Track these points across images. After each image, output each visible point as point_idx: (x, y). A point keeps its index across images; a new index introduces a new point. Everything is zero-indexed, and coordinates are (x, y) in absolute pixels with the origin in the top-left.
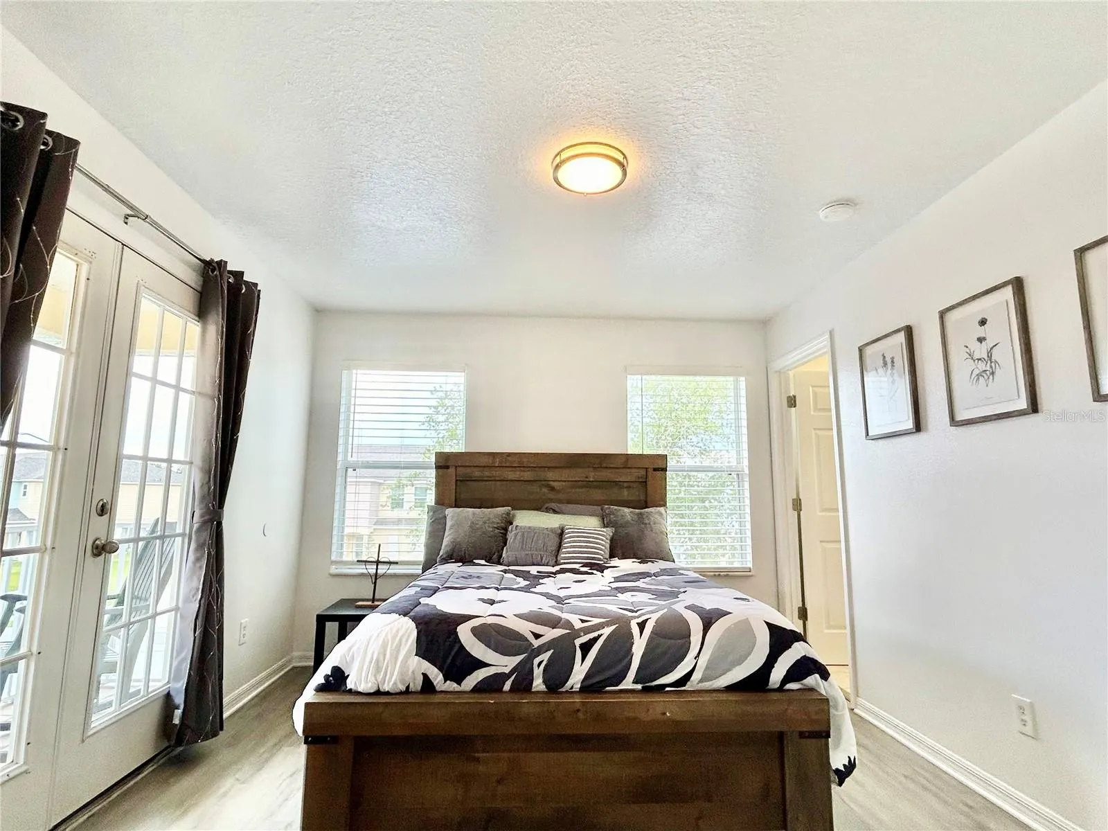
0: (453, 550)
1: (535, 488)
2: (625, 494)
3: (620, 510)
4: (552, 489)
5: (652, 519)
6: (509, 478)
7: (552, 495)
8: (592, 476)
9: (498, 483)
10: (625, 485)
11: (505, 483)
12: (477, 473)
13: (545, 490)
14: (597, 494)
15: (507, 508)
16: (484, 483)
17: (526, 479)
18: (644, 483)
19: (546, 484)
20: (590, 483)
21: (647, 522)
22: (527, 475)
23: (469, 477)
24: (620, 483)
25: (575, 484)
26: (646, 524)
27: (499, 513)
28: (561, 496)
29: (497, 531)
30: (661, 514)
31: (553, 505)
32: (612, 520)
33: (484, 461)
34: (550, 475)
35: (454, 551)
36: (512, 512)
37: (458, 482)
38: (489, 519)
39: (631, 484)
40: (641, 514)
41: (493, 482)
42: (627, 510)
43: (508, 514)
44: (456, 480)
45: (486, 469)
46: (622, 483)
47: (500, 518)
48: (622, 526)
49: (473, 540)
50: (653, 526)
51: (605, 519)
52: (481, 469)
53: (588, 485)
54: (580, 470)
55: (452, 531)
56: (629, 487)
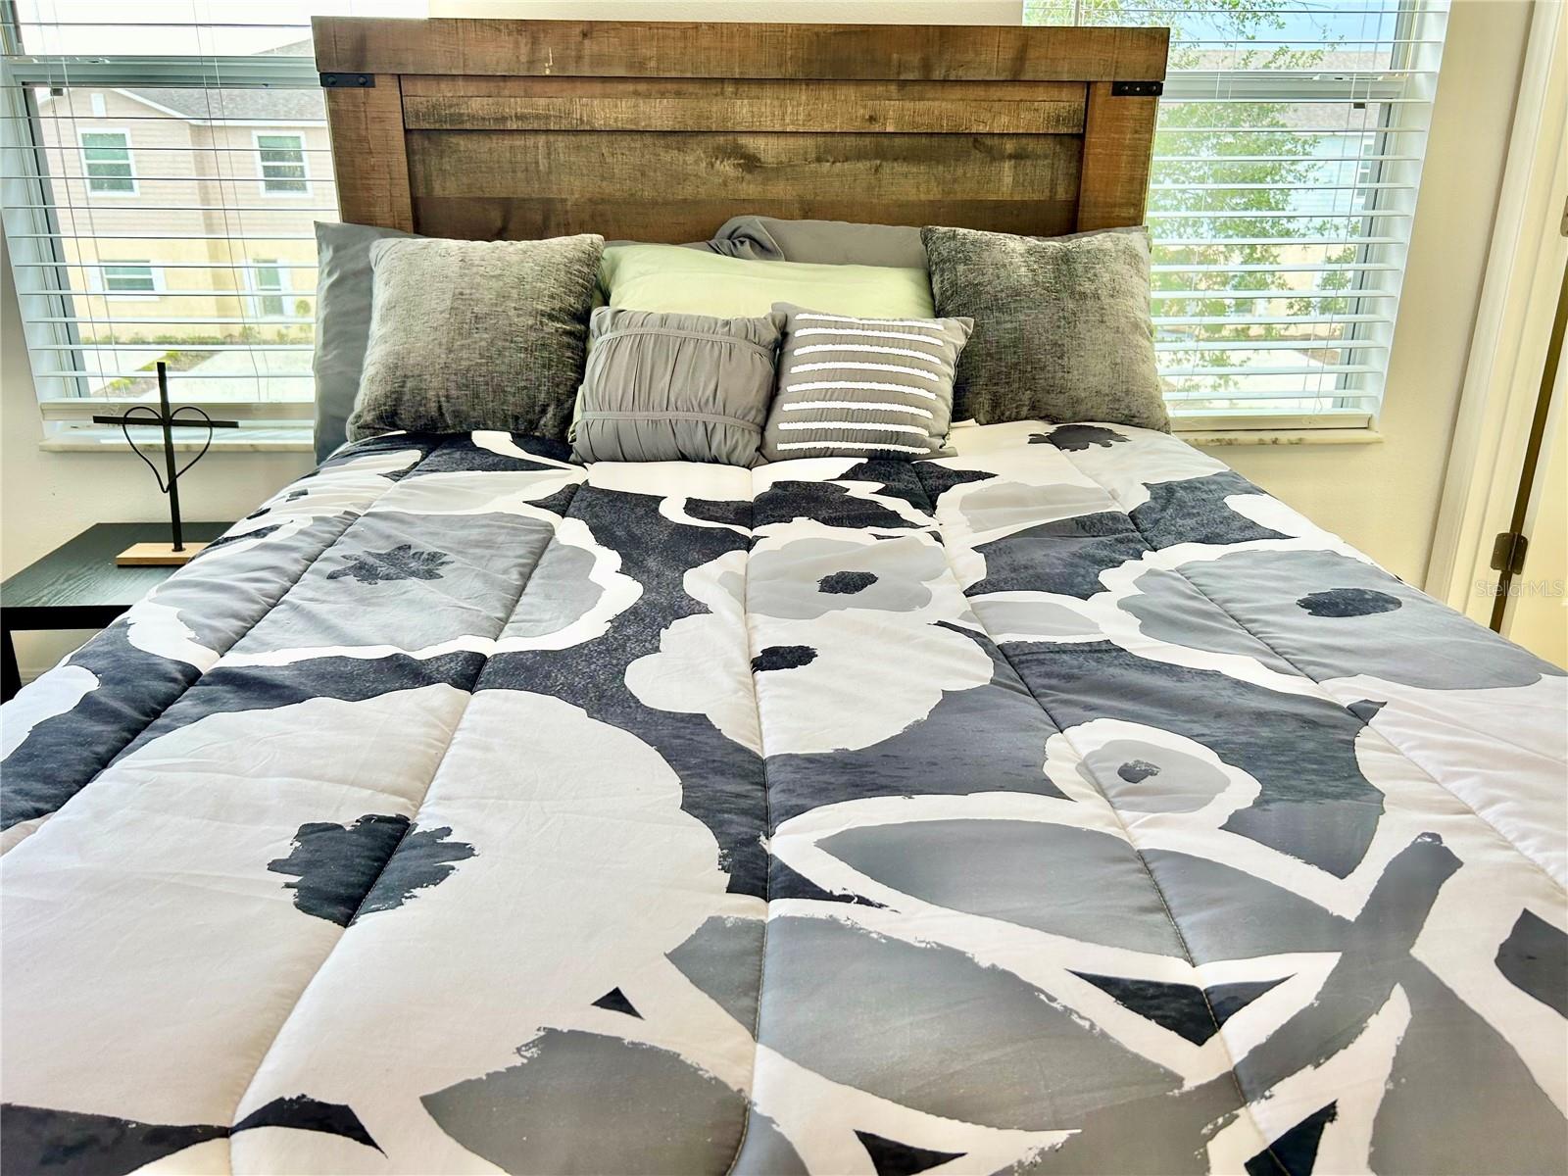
0: (397, 397)
1: (693, 159)
2: (1006, 182)
3: (988, 244)
4: (751, 163)
5: (1106, 277)
6: (599, 124)
7: (750, 189)
8: (896, 112)
9: (561, 142)
10: (1010, 146)
11: (586, 140)
12: (478, 105)
13: (727, 168)
14: (910, 183)
15: (587, 238)
16: (507, 142)
17: (658, 124)
18: (1075, 142)
19: (730, 146)
20: (885, 141)
21: (1087, 287)
22: (660, 112)
23: (453, 118)
24: (989, 141)
25: (831, 146)
26: (1083, 296)
27: (558, 258)
28: (781, 190)
29: (552, 326)
30: (1133, 258)
31: (755, 224)
32: (962, 281)
33: (499, 56)
34: (742, 110)
35: (398, 401)
36: (605, 254)
37: (416, 139)
38: (521, 280)
39: (1031, 145)
40: (1066, 258)
41: (542, 140)
42: (1015, 246)
43: (593, 259)
44: (407, 132)
45: (510, 87)
46: (996, 141)
47: (562, 276)
48: (997, 306)
49: (468, 358)
50: (1106, 301)
51: (936, 278)
52: (492, 86)
53: (878, 147)
54: (848, 93)
55: (390, 325)
56: (1018, 156)
